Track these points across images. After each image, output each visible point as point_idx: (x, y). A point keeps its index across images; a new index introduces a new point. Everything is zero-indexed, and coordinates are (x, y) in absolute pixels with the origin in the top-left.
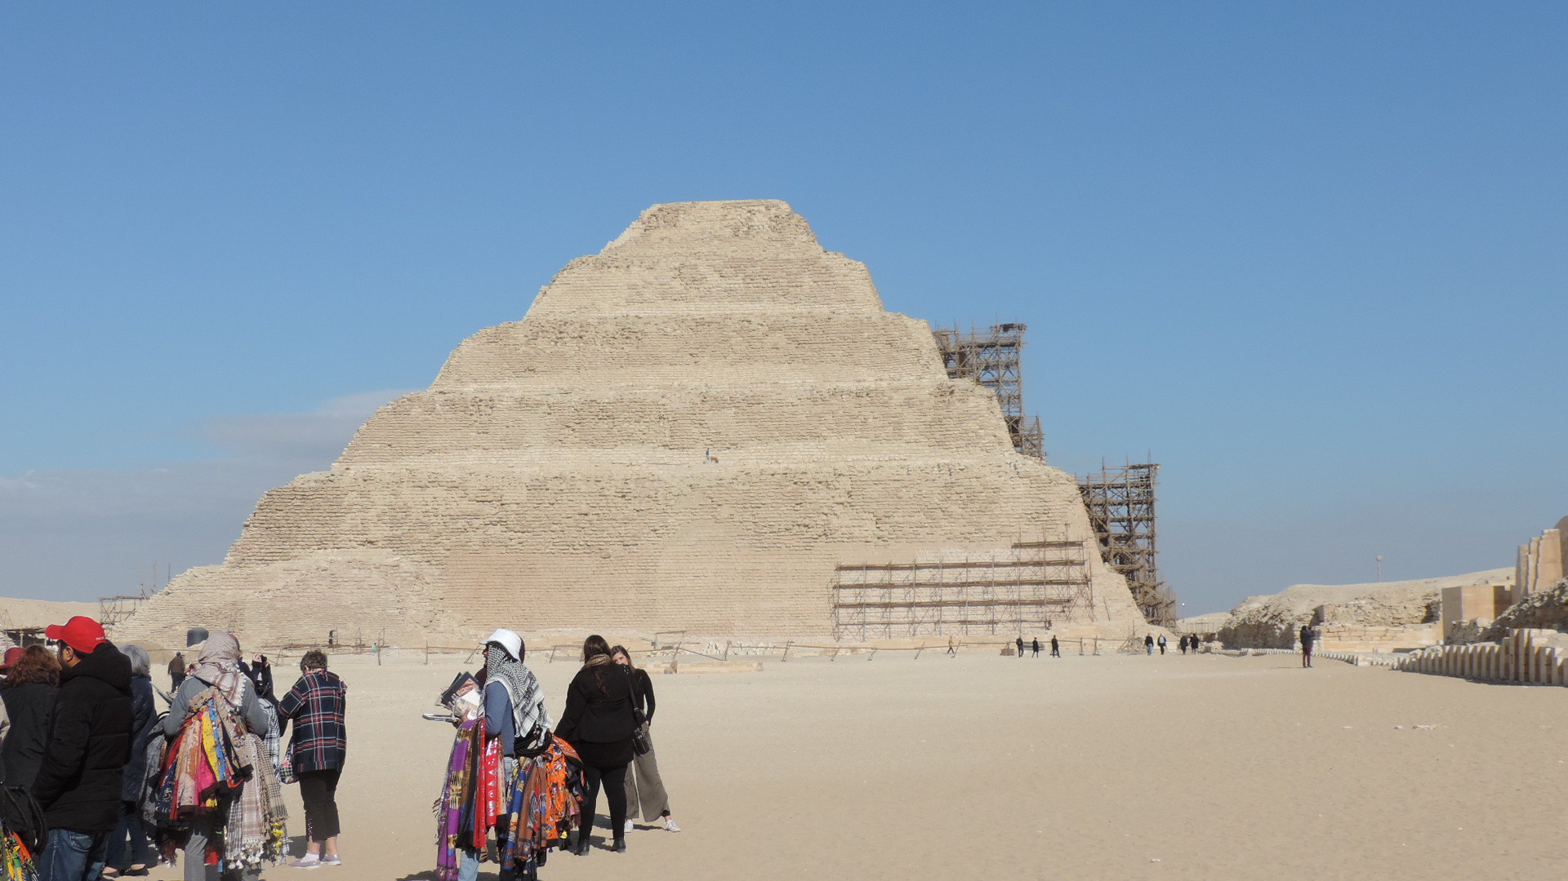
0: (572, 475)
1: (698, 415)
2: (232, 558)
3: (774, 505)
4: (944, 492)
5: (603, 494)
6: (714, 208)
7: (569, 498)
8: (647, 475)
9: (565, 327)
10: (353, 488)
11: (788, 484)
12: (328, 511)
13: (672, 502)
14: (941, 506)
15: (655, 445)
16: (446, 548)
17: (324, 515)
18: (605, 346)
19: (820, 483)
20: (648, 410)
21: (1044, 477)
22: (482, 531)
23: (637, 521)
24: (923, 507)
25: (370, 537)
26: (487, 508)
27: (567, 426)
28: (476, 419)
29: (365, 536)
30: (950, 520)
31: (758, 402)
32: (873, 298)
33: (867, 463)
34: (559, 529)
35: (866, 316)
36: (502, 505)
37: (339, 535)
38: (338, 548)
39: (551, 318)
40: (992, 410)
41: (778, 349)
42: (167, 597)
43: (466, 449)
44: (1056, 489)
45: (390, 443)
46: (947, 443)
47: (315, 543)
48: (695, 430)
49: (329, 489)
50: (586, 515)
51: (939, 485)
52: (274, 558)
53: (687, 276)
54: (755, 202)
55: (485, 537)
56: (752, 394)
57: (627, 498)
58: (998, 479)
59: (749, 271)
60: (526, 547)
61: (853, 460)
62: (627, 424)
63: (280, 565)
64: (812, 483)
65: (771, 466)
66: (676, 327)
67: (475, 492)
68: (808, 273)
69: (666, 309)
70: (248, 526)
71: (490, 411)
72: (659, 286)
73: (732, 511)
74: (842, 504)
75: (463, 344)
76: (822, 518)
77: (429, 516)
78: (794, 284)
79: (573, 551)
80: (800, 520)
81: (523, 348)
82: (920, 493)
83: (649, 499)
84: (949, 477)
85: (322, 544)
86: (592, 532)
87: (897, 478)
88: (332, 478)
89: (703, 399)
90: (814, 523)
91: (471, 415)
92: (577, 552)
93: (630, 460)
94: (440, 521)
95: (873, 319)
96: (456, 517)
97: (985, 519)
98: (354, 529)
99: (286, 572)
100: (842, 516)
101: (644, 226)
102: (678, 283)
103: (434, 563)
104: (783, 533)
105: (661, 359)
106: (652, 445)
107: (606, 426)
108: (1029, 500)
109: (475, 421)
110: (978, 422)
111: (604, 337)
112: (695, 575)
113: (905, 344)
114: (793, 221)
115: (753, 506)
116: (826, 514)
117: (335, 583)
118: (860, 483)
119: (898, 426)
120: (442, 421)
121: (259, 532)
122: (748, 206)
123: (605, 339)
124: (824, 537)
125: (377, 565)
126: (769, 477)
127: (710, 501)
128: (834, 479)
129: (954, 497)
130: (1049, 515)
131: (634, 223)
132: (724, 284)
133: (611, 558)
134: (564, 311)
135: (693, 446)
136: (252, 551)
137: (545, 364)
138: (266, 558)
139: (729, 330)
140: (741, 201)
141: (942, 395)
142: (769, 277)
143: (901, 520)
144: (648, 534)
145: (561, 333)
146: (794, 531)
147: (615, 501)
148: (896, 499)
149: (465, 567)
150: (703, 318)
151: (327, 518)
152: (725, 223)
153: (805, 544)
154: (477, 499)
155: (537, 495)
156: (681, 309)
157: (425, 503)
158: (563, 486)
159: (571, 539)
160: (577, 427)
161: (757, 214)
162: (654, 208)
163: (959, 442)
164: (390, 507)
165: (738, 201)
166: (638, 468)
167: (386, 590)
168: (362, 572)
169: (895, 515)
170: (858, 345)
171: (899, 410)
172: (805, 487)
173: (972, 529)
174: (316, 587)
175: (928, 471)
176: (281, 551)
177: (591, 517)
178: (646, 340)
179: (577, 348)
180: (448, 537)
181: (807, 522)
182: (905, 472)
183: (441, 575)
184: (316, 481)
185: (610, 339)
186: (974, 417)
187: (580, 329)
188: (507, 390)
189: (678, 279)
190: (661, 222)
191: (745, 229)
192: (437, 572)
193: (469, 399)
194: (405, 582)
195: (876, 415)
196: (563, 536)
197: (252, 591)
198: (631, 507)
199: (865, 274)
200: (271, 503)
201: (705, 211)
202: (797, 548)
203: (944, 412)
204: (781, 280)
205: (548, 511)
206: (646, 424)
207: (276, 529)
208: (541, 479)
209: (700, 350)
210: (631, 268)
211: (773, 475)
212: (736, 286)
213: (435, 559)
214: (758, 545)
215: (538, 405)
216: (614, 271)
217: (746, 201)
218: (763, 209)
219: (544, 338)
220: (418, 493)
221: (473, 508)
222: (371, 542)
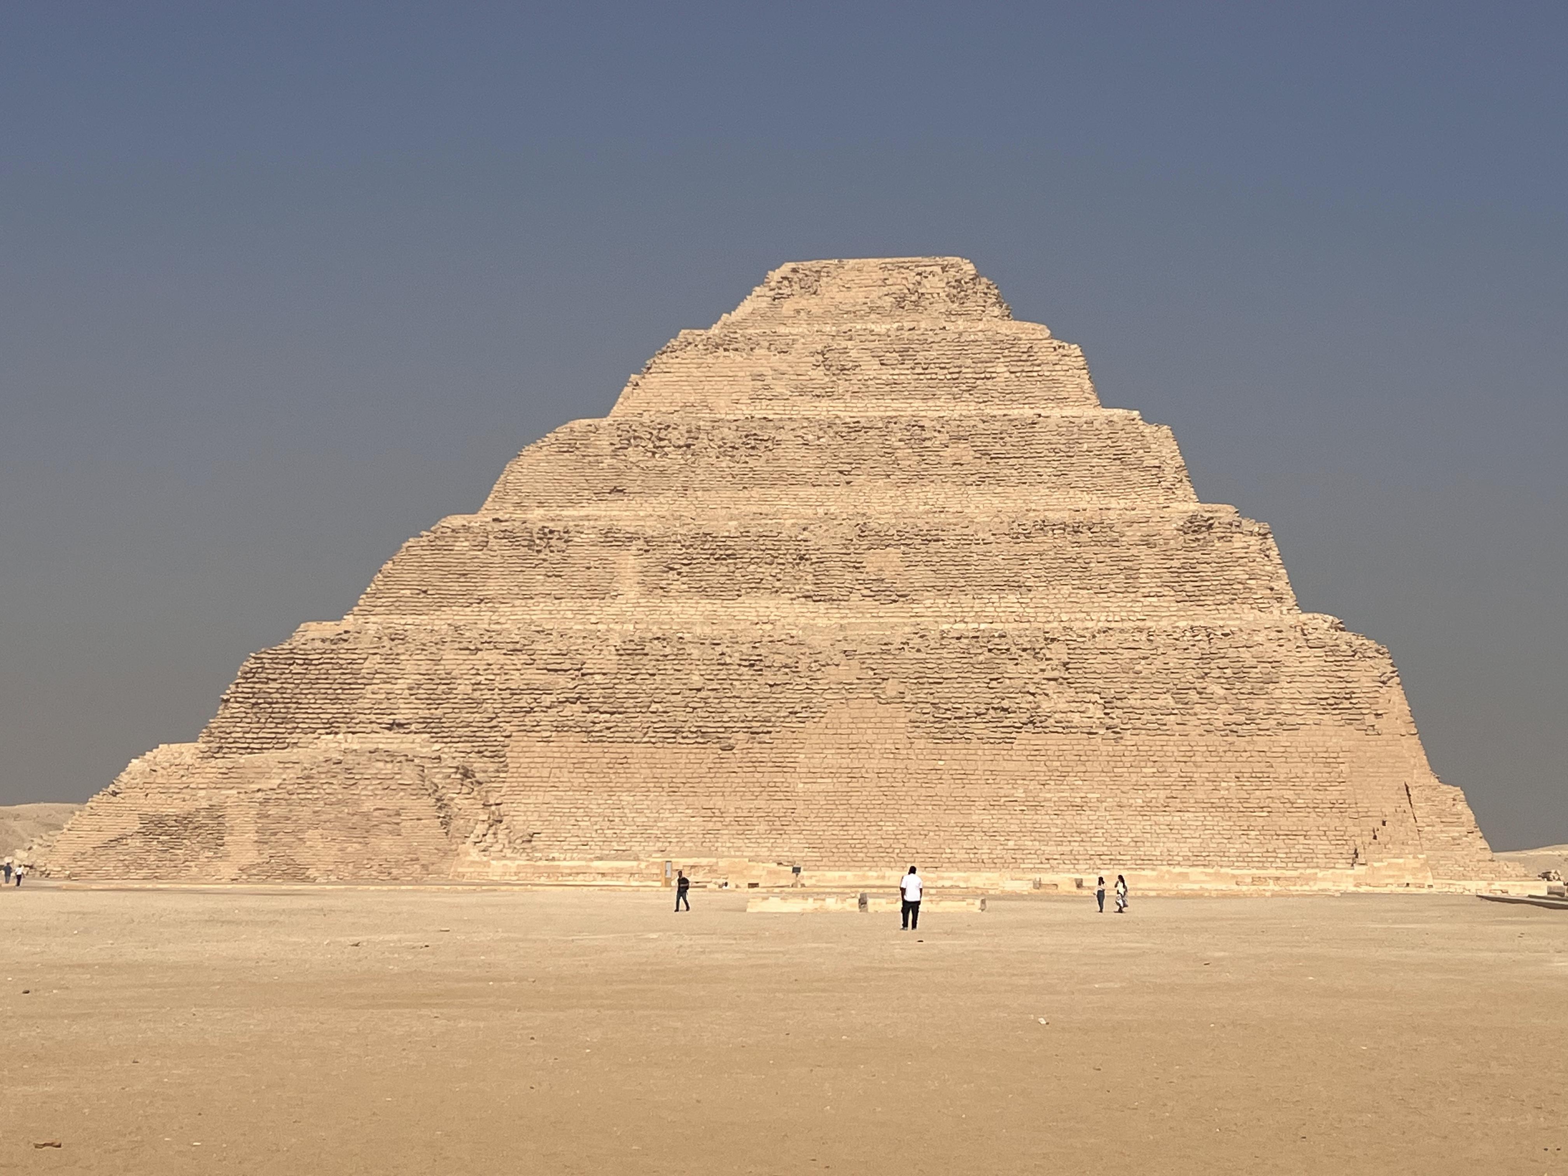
0: (680, 635)
1: (852, 555)
2: (204, 745)
3: (960, 680)
4: (1200, 665)
5: (723, 662)
6: (870, 269)
7: (676, 667)
8: (783, 637)
9: (665, 432)
10: (376, 651)
11: (980, 651)
12: (341, 681)
13: (818, 675)
14: (1197, 685)
15: (793, 596)
16: (504, 734)
17: (335, 686)
18: (722, 458)
19: (1024, 650)
20: (783, 547)
21: (1345, 647)
22: (556, 710)
23: (771, 700)
24: (1171, 686)
25: (400, 718)
26: (562, 680)
27: (672, 569)
28: (544, 557)
29: (392, 717)
30: (1210, 705)
31: (935, 538)
32: (1093, 397)
33: (1089, 624)
34: (661, 710)
35: (1084, 419)
36: (583, 675)
37: (355, 715)
38: (353, 733)
39: (646, 419)
40: (1267, 553)
41: (962, 465)
42: (113, 799)
43: (532, 598)
44: (1360, 663)
45: (424, 588)
46: (1202, 598)
47: (321, 726)
48: (848, 576)
49: (342, 651)
50: (699, 690)
51: (1193, 656)
52: (265, 746)
53: (834, 363)
54: (926, 261)
55: (560, 719)
56: (927, 527)
57: (756, 668)
58: (1278, 648)
59: (920, 357)
60: (617, 735)
61: (1070, 620)
62: (755, 566)
63: (272, 756)
64: (1013, 649)
65: (956, 626)
66: (821, 434)
67: (545, 657)
68: (1002, 360)
69: (806, 408)
70: (228, 701)
71: (564, 546)
72: (795, 377)
73: (902, 687)
74: (1055, 680)
75: (524, 453)
76: (1025, 701)
77: (482, 690)
78: (982, 376)
79: (682, 741)
80: (996, 701)
81: (609, 461)
82: (1166, 667)
83: (787, 670)
84: (1207, 646)
85: (331, 728)
86: (707, 714)
87: (1133, 645)
88: (345, 636)
89: (859, 532)
90: (1016, 706)
91: (539, 551)
92: (687, 741)
93: (758, 616)
94: (495, 697)
95: (1096, 424)
96: (518, 692)
97: (1259, 704)
98: (376, 707)
99: (281, 765)
100: (1055, 696)
101: (772, 293)
102: (822, 373)
103: (489, 754)
104: (973, 720)
105: (799, 478)
106: (788, 595)
107: (725, 569)
108: (1324, 679)
109: (544, 560)
110: (1247, 569)
111: (720, 447)
112: (850, 775)
113: (1140, 459)
114: (981, 288)
115: (931, 681)
116: (1033, 694)
117: (353, 781)
118: (1080, 651)
119: (1132, 575)
120: (497, 560)
121: (243, 710)
122: (917, 266)
123: (722, 450)
124: (1030, 725)
125: (410, 757)
126: (954, 641)
127: (871, 673)
128: (1042, 645)
129: (1216, 673)
130: (1354, 701)
131: (757, 289)
132: (886, 374)
133: (734, 751)
134: (663, 409)
135: (846, 598)
136: (233, 735)
137: (638, 482)
138: (252, 746)
139: (893, 439)
140: (906, 259)
141: (1194, 531)
142: (948, 366)
143: (1138, 703)
144: (784, 717)
145: (661, 439)
146: (988, 717)
147: (739, 672)
148: (1132, 675)
149: (531, 760)
150: (858, 422)
151: (339, 691)
152: (885, 290)
153: (1003, 735)
154: (549, 667)
155: (630, 663)
156: (824, 409)
157: (474, 672)
158: (668, 650)
159: (678, 724)
160: (685, 569)
161: (930, 277)
162: (786, 268)
163: (1218, 597)
164: (427, 677)
165: (902, 259)
166: (768, 627)
167: (424, 792)
168: (389, 766)
169: (1129, 696)
170: (1074, 460)
171: (1134, 551)
172: (1003, 656)
173: (1242, 718)
174: (325, 786)
175: (1176, 636)
176: (273, 735)
177: (703, 694)
178: (779, 452)
179: (682, 462)
180: (507, 719)
181: (1006, 704)
182: (1144, 637)
183: (498, 771)
184: (323, 641)
185: (728, 450)
186: (1241, 561)
187: (687, 435)
188: (587, 518)
189: (822, 368)
190: (796, 287)
191: (914, 298)
192: (492, 767)
193: (536, 530)
194: (448, 781)
195: (1101, 557)
196: (667, 719)
197: (234, 792)
198: (761, 680)
199: (1081, 362)
200: (260, 670)
201: (857, 273)
202: (992, 741)
203: (1198, 555)
204: (964, 370)
205: (647, 685)
206: (783, 567)
207: (267, 706)
208: (637, 640)
209: (853, 466)
210: (756, 351)
211: (958, 638)
212: (902, 377)
213: (490, 749)
214: (939, 735)
215: (631, 539)
216: (732, 356)
217: (914, 259)
218: (938, 269)
219: (637, 446)
220: (465, 657)
221: (543, 679)
222: (400, 725)
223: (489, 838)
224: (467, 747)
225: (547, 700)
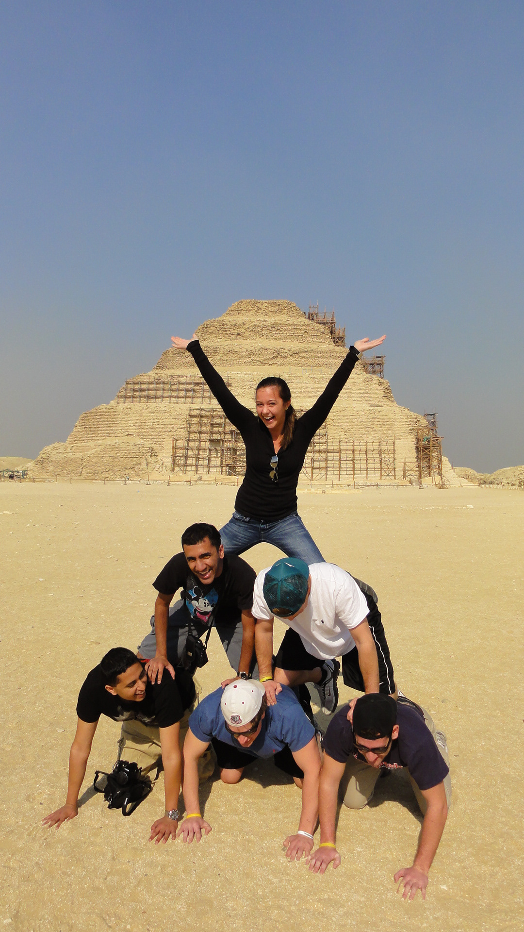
2: (70, 440)
16: (163, 438)
22: (178, 431)
25: (130, 433)
26: (180, 422)
29: (128, 432)
37: (116, 431)
38: (116, 437)
47: (106, 434)
52: (89, 440)
63: (92, 443)
70: (76, 426)
77: (155, 425)
85: (109, 435)
88: (113, 407)
96: (166, 425)
97: (389, 432)
98: (123, 429)
99: (95, 446)
100: (330, 429)
103: (158, 444)
108: (408, 425)
117: (118, 451)
118: (337, 416)
119: (350, 394)
121: (81, 429)
122: (278, 302)
125: (134, 444)
129: (377, 423)
136: (79, 437)
138: (85, 440)
142: (290, 331)
143: (355, 431)
148: (352, 423)
151: (111, 424)
154: (176, 418)
157: (153, 419)
164: (138, 420)
167: (140, 455)
168: (129, 447)
169: (352, 429)
170: (330, 360)
173: (384, 436)
174: (110, 453)
175: (365, 412)
176: (91, 437)
178: (241, 355)
180: (163, 434)
182: (355, 412)
183: (161, 449)
184: (106, 409)
185: (225, 354)
187: (213, 350)
188: (184, 373)
192: (159, 448)
193: (169, 377)
194: (147, 452)
197: (80, 454)
200: (86, 417)
207: (89, 428)
221: (174, 422)
222: (130, 435)
223: (160, 469)
224: (152, 442)
225: (176, 428)
